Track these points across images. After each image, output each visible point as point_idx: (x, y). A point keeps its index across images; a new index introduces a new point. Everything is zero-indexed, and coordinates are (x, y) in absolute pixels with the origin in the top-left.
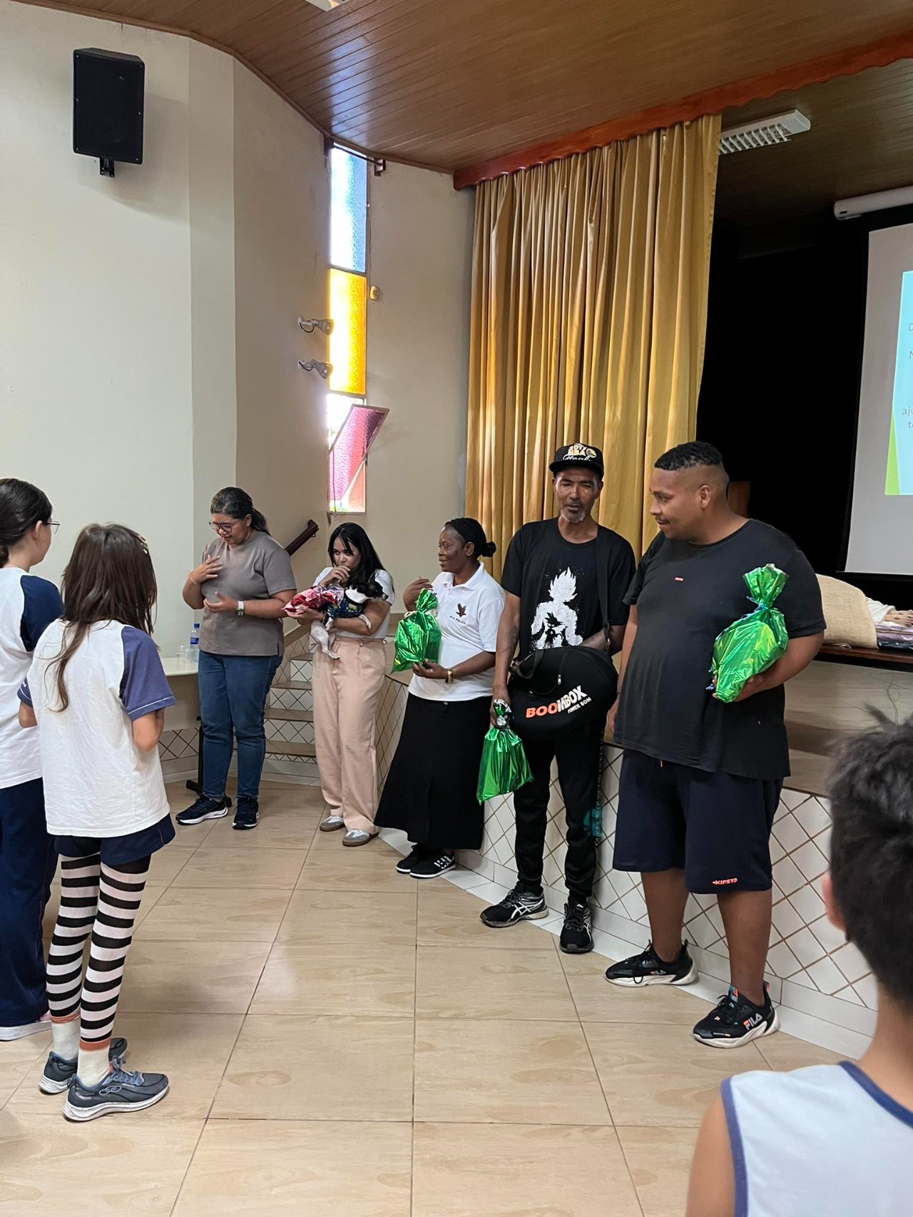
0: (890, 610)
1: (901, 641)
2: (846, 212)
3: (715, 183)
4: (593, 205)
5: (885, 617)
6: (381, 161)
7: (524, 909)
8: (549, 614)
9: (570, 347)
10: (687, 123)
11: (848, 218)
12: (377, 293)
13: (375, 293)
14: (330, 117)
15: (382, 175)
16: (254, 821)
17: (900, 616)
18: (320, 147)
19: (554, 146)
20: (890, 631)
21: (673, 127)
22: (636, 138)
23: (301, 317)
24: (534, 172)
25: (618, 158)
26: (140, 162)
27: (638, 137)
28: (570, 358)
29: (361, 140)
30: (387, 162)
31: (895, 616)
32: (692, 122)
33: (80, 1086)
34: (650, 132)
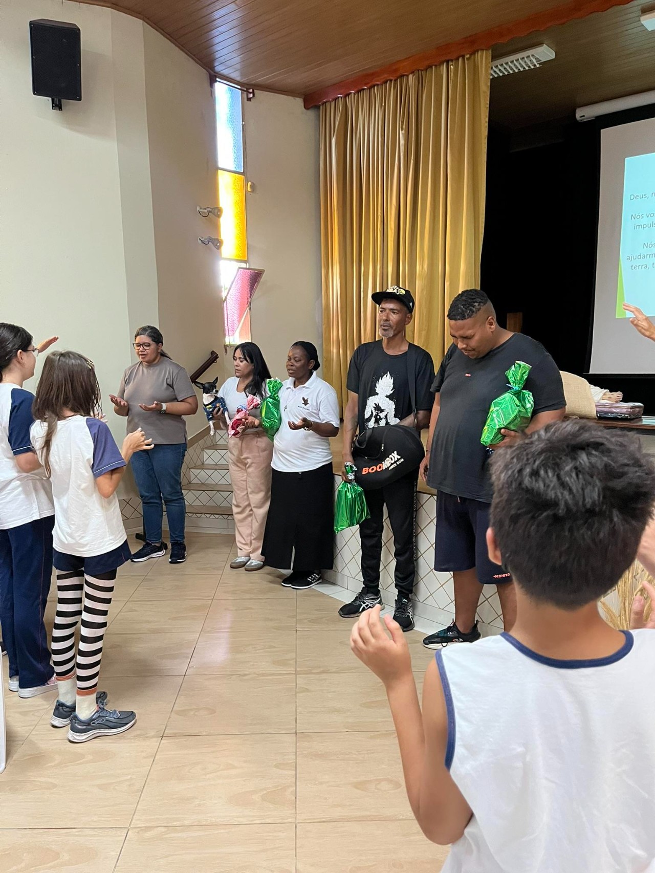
0: (605, 393)
1: (612, 413)
2: (584, 116)
4: (403, 118)
5: (602, 397)
6: (251, 90)
7: (368, 605)
8: (375, 404)
9: (390, 221)
10: (468, 56)
11: (585, 120)
12: (253, 186)
14: (213, 60)
15: (252, 100)
16: (184, 557)
17: (612, 396)
18: (207, 82)
19: (373, 75)
20: (604, 406)
21: (457, 59)
22: (432, 68)
23: (200, 206)
24: (360, 94)
25: (420, 82)
26: (80, 99)
27: (433, 67)
28: (391, 228)
29: (236, 76)
30: (255, 91)
31: (608, 396)
32: (471, 55)
33: (78, 720)
34: (442, 63)
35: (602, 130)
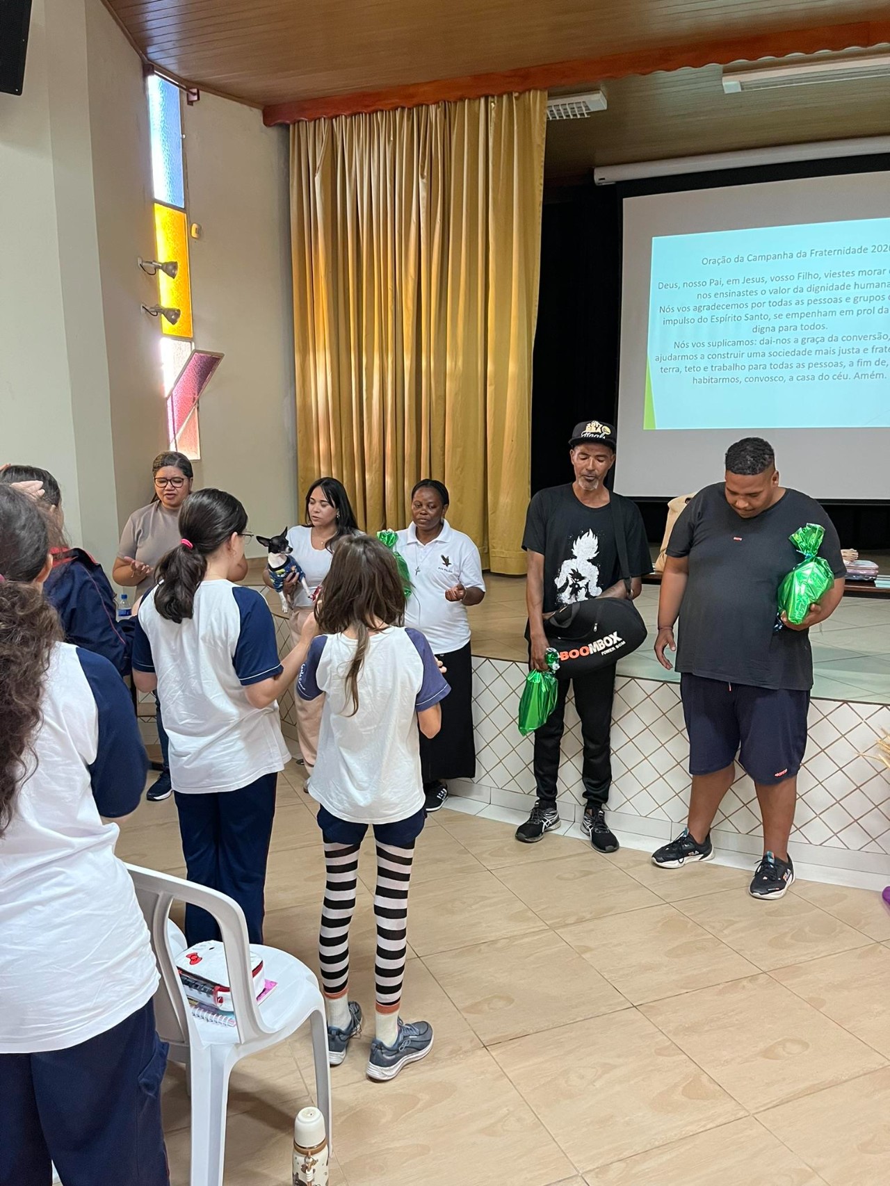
2: (604, 179)
3: (543, 154)
4: (423, 163)
6: (195, 91)
8: (573, 570)
9: (406, 298)
10: (517, 94)
12: (200, 231)
13: (198, 231)
15: (194, 103)
18: (140, 73)
19: (379, 96)
21: (500, 96)
22: (464, 102)
23: (141, 258)
24: (355, 119)
26: (19, 93)
27: (467, 100)
28: (407, 308)
30: (201, 92)
32: (520, 94)
34: (479, 98)
35: (624, 199)
